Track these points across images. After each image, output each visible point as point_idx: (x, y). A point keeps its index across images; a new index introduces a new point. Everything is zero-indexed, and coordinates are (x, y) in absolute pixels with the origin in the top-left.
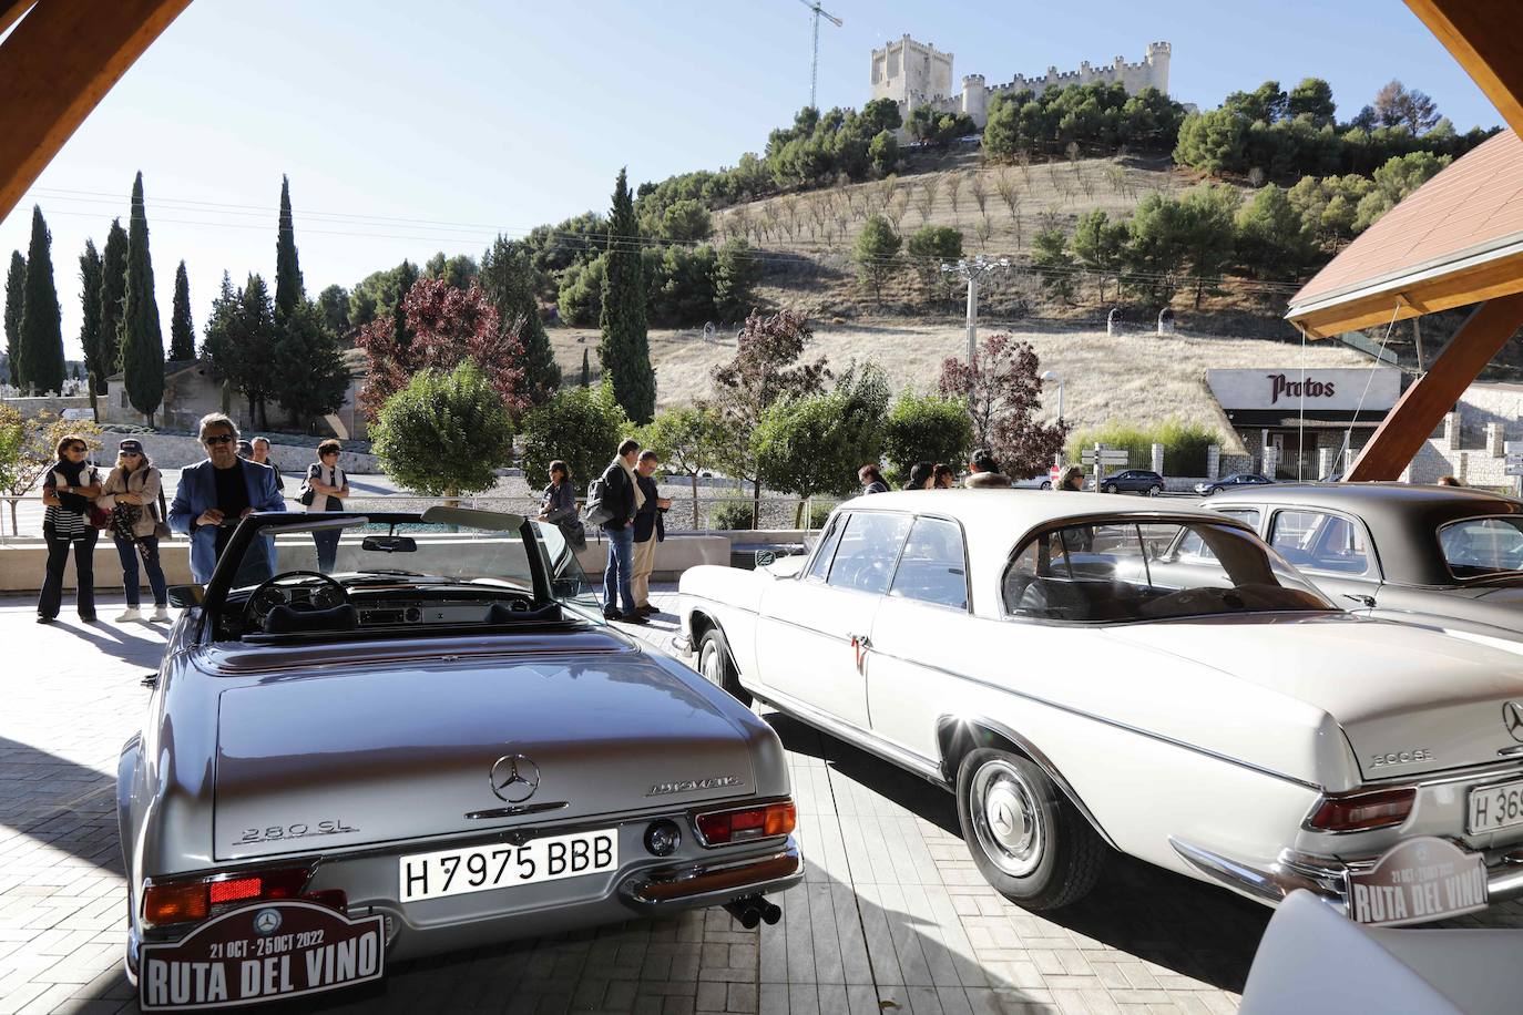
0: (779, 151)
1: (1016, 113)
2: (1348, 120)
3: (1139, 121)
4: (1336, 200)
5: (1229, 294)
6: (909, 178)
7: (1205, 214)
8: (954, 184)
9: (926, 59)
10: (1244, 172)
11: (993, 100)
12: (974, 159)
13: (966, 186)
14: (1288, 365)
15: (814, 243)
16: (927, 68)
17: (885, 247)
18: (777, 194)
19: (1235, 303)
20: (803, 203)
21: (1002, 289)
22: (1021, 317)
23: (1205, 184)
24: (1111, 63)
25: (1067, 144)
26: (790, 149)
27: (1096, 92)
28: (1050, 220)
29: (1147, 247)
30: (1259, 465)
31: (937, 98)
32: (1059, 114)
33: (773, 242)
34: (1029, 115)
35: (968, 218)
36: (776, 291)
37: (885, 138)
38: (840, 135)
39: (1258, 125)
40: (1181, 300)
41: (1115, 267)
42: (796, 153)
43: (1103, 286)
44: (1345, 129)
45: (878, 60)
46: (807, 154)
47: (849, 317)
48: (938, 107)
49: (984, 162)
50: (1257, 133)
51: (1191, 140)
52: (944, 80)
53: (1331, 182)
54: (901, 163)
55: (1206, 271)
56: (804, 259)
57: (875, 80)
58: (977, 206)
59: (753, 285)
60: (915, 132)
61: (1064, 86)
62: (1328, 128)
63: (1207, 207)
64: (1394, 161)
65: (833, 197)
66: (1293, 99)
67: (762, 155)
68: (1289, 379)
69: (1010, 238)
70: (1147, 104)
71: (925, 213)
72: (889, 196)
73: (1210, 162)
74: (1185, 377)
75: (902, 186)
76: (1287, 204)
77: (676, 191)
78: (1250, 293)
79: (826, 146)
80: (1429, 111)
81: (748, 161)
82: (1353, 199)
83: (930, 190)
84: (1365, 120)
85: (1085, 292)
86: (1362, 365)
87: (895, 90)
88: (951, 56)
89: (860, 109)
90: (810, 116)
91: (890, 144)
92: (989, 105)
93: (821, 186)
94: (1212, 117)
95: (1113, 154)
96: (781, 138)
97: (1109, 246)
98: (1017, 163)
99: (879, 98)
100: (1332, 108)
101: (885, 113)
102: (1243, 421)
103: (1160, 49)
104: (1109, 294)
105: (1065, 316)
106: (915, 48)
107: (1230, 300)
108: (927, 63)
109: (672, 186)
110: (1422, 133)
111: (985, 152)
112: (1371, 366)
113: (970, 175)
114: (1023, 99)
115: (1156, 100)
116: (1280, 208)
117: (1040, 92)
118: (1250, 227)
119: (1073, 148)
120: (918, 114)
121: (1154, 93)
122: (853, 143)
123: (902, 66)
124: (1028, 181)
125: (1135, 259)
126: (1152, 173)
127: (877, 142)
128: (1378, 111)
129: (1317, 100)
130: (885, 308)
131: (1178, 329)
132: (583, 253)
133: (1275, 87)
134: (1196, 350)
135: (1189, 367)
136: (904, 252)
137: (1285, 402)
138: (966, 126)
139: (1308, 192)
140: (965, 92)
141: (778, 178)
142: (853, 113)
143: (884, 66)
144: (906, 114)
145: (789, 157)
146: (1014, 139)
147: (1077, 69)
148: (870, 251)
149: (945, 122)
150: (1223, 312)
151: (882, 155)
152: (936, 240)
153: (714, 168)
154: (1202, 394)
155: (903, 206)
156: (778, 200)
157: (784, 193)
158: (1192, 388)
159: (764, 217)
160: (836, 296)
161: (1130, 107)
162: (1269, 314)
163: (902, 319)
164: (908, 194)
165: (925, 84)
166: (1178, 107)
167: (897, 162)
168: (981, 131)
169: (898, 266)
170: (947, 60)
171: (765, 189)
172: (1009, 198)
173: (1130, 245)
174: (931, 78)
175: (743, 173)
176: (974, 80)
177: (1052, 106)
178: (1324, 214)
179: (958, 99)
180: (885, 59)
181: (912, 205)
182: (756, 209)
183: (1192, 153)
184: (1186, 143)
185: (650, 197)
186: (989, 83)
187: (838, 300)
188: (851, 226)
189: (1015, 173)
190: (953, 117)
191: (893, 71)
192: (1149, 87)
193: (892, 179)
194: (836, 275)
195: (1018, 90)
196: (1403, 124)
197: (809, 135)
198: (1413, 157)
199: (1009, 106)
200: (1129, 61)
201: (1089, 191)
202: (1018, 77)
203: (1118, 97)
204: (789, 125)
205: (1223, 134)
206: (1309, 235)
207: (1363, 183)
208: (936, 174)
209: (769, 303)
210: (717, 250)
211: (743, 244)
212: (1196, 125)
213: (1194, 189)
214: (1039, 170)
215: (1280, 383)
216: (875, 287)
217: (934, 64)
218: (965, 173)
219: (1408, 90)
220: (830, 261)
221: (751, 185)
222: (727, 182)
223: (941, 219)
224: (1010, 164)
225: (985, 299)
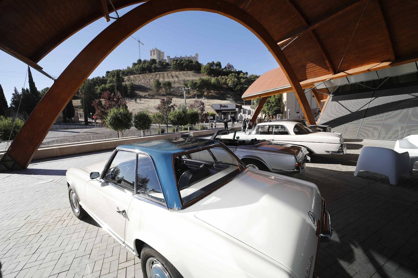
0: (135, 67)
1: (176, 63)
2: (223, 68)
3: (195, 65)
4: (224, 79)
5: (212, 93)
6: (159, 73)
7: (208, 81)
8: (167, 74)
9: (160, 52)
10: (211, 75)
11: (171, 60)
12: (170, 70)
13: (169, 74)
14: (222, 103)
15: (145, 83)
16: (160, 54)
17: (158, 84)
18: (135, 74)
19: (213, 94)
20: (141, 76)
21: (178, 92)
22: (182, 96)
23: (205, 76)
24: (190, 56)
25: (185, 68)
26: (137, 66)
27: (188, 60)
28: (184, 81)
29: (200, 86)
30: (221, 118)
31: (162, 59)
32: (183, 64)
33: (137, 83)
34: (178, 63)
35: (171, 80)
36: (139, 92)
37: (154, 65)
38: (146, 65)
39: (212, 68)
40: (205, 93)
41: (196, 88)
42: (138, 67)
43: (194, 91)
44: (223, 69)
45: (151, 52)
46: (140, 67)
47: (153, 96)
48: (162, 61)
49: (172, 71)
50: (212, 69)
51: (203, 69)
52: (163, 56)
53: (223, 77)
54: (157, 70)
55: (209, 89)
56: (143, 86)
57: (151, 55)
58: (172, 78)
59: (135, 91)
60: (159, 65)
61: (183, 59)
62: (221, 69)
63: (208, 80)
64: (230, 74)
65: (146, 75)
66: (216, 64)
67: (131, 67)
68: (222, 105)
69: (178, 83)
70: (196, 63)
71: (164, 79)
72: (156, 75)
73: (206, 73)
74: (209, 105)
75: (158, 74)
76: (218, 80)
77: (114, 73)
78: (215, 93)
79: (144, 66)
80: (233, 67)
81: (128, 68)
82: (226, 79)
83: (163, 75)
84: (225, 68)
85: (191, 92)
86: (231, 103)
87: (155, 57)
88: (164, 52)
89: (149, 60)
90: (140, 61)
91: (155, 67)
92: (171, 61)
93: (144, 73)
94: (206, 66)
95: (192, 71)
96: (135, 64)
97: (194, 85)
98: (177, 71)
99: (152, 59)
100: (221, 66)
101: (153, 61)
102: (218, 111)
103: (197, 55)
104: (195, 93)
105: (189, 96)
106: (158, 50)
107: (212, 94)
108: (160, 53)
109: (114, 72)
110: (232, 70)
111: (172, 69)
112: (232, 103)
113: (170, 73)
114: (177, 61)
115: (197, 62)
116: (217, 80)
117: (179, 60)
118: (214, 83)
119: (186, 69)
120: (159, 62)
121: (197, 61)
122: (149, 66)
123: (156, 53)
124: (180, 74)
125: (198, 87)
126: (198, 74)
127: (153, 66)
128: (227, 67)
129: (219, 64)
130: (160, 95)
131: (206, 98)
132: (98, 84)
133: (214, 62)
134: (209, 101)
135: (209, 104)
136: (162, 85)
137: (222, 108)
138: (168, 64)
139: (220, 78)
140: (167, 59)
141: (135, 71)
142: (148, 61)
143: (152, 53)
144: (157, 61)
145: (137, 68)
146: (176, 67)
147: (185, 57)
148: (156, 85)
149: (164, 64)
150: (211, 95)
151: (154, 68)
152: (167, 83)
153: (121, 69)
154: (211, 108)
155: (159, 77)
156: (136, 75)
157: (137, 74)
158: (210, 107)
159: (134, 78)
160: (150, 92)
161: (194, 63)
162: (217, 96)
163: (163, 97)
164: (160, 75)
165: (160, 57)
166: (200, 64)
167: (156, 70)
168: (171, 65)
169: (161, 88)
170: (163, 53)
171: (133, 73)
172: (177, 77)
173: (197, 85)
174: (161, 56)
175: (128, 70)
176: (168, 57)
177: (182, 62)
178: (223, 81)
179: (166, 60)
180: (152, 52)
181: (161, 77)
182: (132, 77)
183: (204, 71)
184: (202, 70)
185: (109, 74)
186: (171, 57)
187: (151, 93)
188: (151, 81)
189: (177, 73)
190: (166, 63)
191: (154, 54)
192: (196, 60)
193: (157, 73)
194: (150, 89)
195: (176, 59)
196: (230, 69)
197: (140, 64)
198: (233, 74)
199: (175, 62)
200: (192, 56)
201: (189, 76)
202: (176, 57)
203: (192, 62)
204: (136, 62)
205: (208, 69)
206: (221, 84)
207: (227, 77)
208: (164, 72)
209: (138, 94)
210: (127, 84)
211: (132, 83)
212: (204, 67)
213: (205, 77)
214: (181, 72)
215: (221, 106)
216: (157, 91)
217: (161, 54)
218: (169, 72)
219: (230, 64)
220: (148, 87)
221: (129, 72)
222: (125, 72)
223: (167, 80)
224: (176, 71)
225: (176, 93)
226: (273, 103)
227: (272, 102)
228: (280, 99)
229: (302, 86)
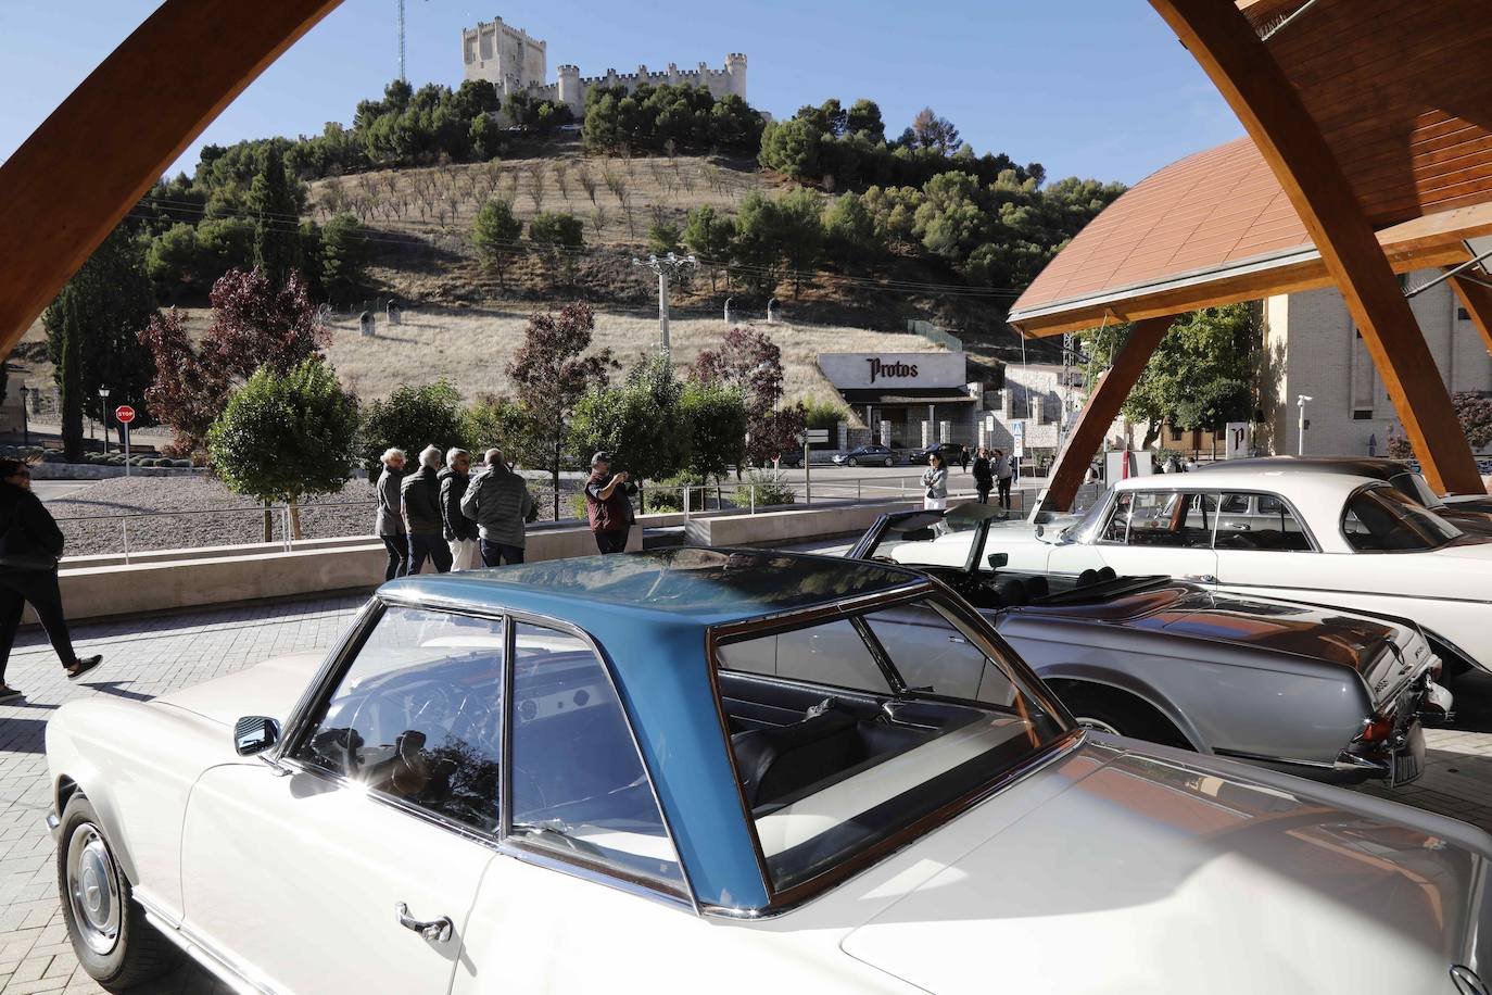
0: (370, 124)
1: (614, 106)
2: (895, 139)
3: (724, 123)
4: (898, 208)
5: (819, 287)
6: (513, 162)
7: (800, 215)
8: (560, 171)
9: (520, 44)
10: (819, 178)
11: (586, 92)
12: (575, 148)
13: (572, 174)
14: (879, 350)
15: (424, 223)
16: (521, 52)
17: (504, 229)
18: (371, 167)
19: (826, 295)
20: (404, 181)
21: (621, 277)
22: (643, 304)
23: (785, 188)
24: (696, 68)
25: (665, 140)
26: (382, 124)
27: (686, 93)
28: (658, 213)
29: (751, 243)
30: (876, 439)
31: (533, 85)
32: (654, 111)
33: (379, 219)
34: (627, 110)
35: (580, 205)
36: (390, 273)
37: (486, 120)
38: (437, 113)
39: (827, 137)
40: (782, 291)
41: (724, 259)
42: (391, 128)
43: (714, 277)
44: (892, 146)
45: (470, 40)
46: (404, 129)
47: (473, 300)
48: (534, 93)
49: (586, 152)
50: (827, 144)
51: (773, 146)
52: (538, 67)
53: (891, 191)
54: (503, 146)
55: (803, 266)
56: (417, 240)
57: (469, 58)
58: (586, 195)
59: (364, 262)
60: (514, 116)
61: (657, 85)
62: (881, 145)
63: (800, 208)
64: (937, 177)
65: (437, 176)
66: (851, 116)
67: (348, 124)
68: (883, 363)
69: (622, 228)
70: (732, 110)
71: (538, 198)
72: (495, 179)
73: (790, 167)
74: (801, 361)
75: (508, 170)
76: (862, 209)
77: (250, 157)
78: (838, 287)
79: (423, 122)
80: (953, 136)
81: (333, 130)
82: (911, 208)
83: (537, 174)
84: (907, 139)
85: (698, 282)
86: (935, 350)
87: (490, 71)
88: (543, 43)
89: (456, 89)
90: (401, 92)
91: (491, 126)
92: (585, 95)
93: (422, 164)
94: (789, 127)
95: (705, 153)
96: (369, 111)
97: (717, 240)
98: (618, 155)
99: (475, 79)
100: (882, 127)
101: (481, 94)
102: (854, 397)
103: (738, 59)
104: (720, 284)
105: (683, 303)
106: (508, 32)
107: (822, 292)
108: (520, 49)
109: (246, 152)
110: (949, 154)
111: (586, 142)
112: (942, 351)
113: (574, 164)
114: (618, 94)
115: (738, 105)
116: (857, 211)
117: (632, 88)
118: (836, 229)
119: (670, 145)
120: (515, 99)
121: (737, 100)
122: (452, 122)
123: (495, 49)
124: (632, 173)
125: (738, 251)
126: (741, 173)
127: (478, 123)
128: (917, 134)
129: (868, 118)
130: (509, 293)
131: (784, 317)
133: (836, 104)
134: (803, 337)
135: (803, 351)
136: (525, 236)
137: (882, 382)
138: (563, 114)
139: (875, 200)
140: (560, 80)
141: (371, 153)
142: (449, 91)
143: (476, 47)
144: (504, 93)
145: (384, 130)
146: (613, 131)
147: (666, 70)
148: (489, 235)
149: (544, 109)
150: (818, 303)
151: (483, 137)
152: (557, 227)
154: (817, 376)
155: (513, 189)
156: (373, 175)
157: (380, 168)
158: (809, 370)
159: (362, 192)
160: (453, 278)
161: (717, 110)
162: (855, 305)
163: (527, 304)
164: (515, 178)
165: (520, 70)
166: (756, 114)
167: (497, 145)
168: (581, 121)
169: (521, 251)
170: (540, 48)
171: (357, 162)
172: (617, 188)
173: (736, 240)
174: (525, 64)
175: (330, 143)
176: (570, 71)
177: (646, 103)
178: (891, 219)
179: (554, 87)
180: (478, 39)
181: (521, 190)
182: (350, 182)
183: (775, 158)
184: (768, 148)
185: (218, 162)
186: (584, 75)
187: (459, 283)
188: (461, 208)
189: (617, 164)
190: (551, 104)
191: (486, 52)
192: (733, 94)
193: (497, 162)
194: (453, 258)
195: (612, 84)
196: (936, 146)
197: (402, 111)
198: (951, 174)
199: (607, 99)
200: (711, 67)
201: (689, 186)
202: (611, 72)
203: (705, 101)
204: (380, 97)
205: (799, 143)
206: (880, 237)
207: (916, 195)
208: (539, 160)
209: (384, 284)
210: (319, 225)
211: (351, 221)
212: (776, 133)
213: (787, 194)
214: (640, 163)
215: (876, 365)
216: (497, 271)
217: (528, 51)
218: (568, 162)
219: (937, 118)
220: (446, 243)
221: (337, 156)
222: (312, 153)
223: (554, 205)
224: (611, 156)
225: (607, 285)
226: (1204, 356)
227: (1196, 350)
228: (1248, 330)
229: (1388, 252)
